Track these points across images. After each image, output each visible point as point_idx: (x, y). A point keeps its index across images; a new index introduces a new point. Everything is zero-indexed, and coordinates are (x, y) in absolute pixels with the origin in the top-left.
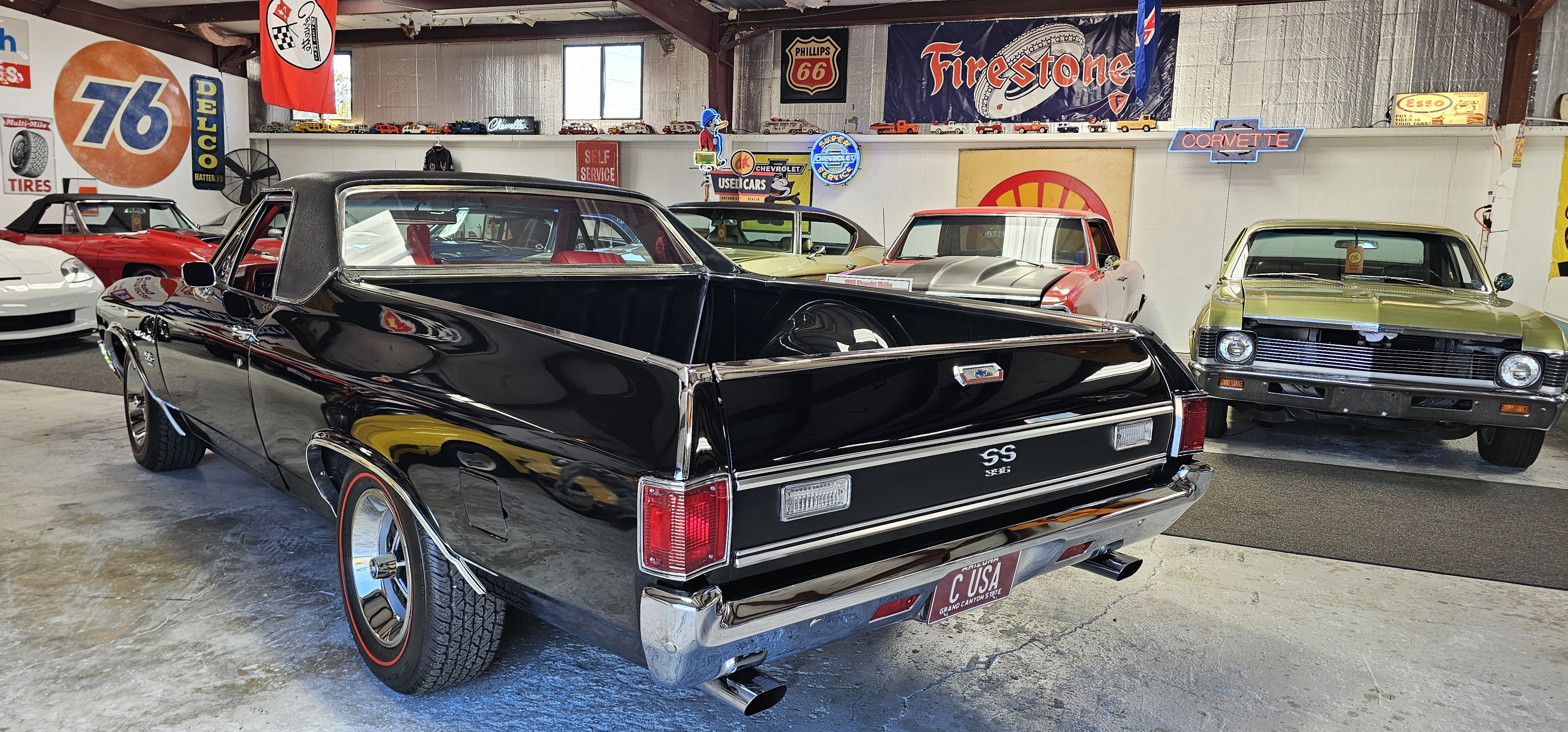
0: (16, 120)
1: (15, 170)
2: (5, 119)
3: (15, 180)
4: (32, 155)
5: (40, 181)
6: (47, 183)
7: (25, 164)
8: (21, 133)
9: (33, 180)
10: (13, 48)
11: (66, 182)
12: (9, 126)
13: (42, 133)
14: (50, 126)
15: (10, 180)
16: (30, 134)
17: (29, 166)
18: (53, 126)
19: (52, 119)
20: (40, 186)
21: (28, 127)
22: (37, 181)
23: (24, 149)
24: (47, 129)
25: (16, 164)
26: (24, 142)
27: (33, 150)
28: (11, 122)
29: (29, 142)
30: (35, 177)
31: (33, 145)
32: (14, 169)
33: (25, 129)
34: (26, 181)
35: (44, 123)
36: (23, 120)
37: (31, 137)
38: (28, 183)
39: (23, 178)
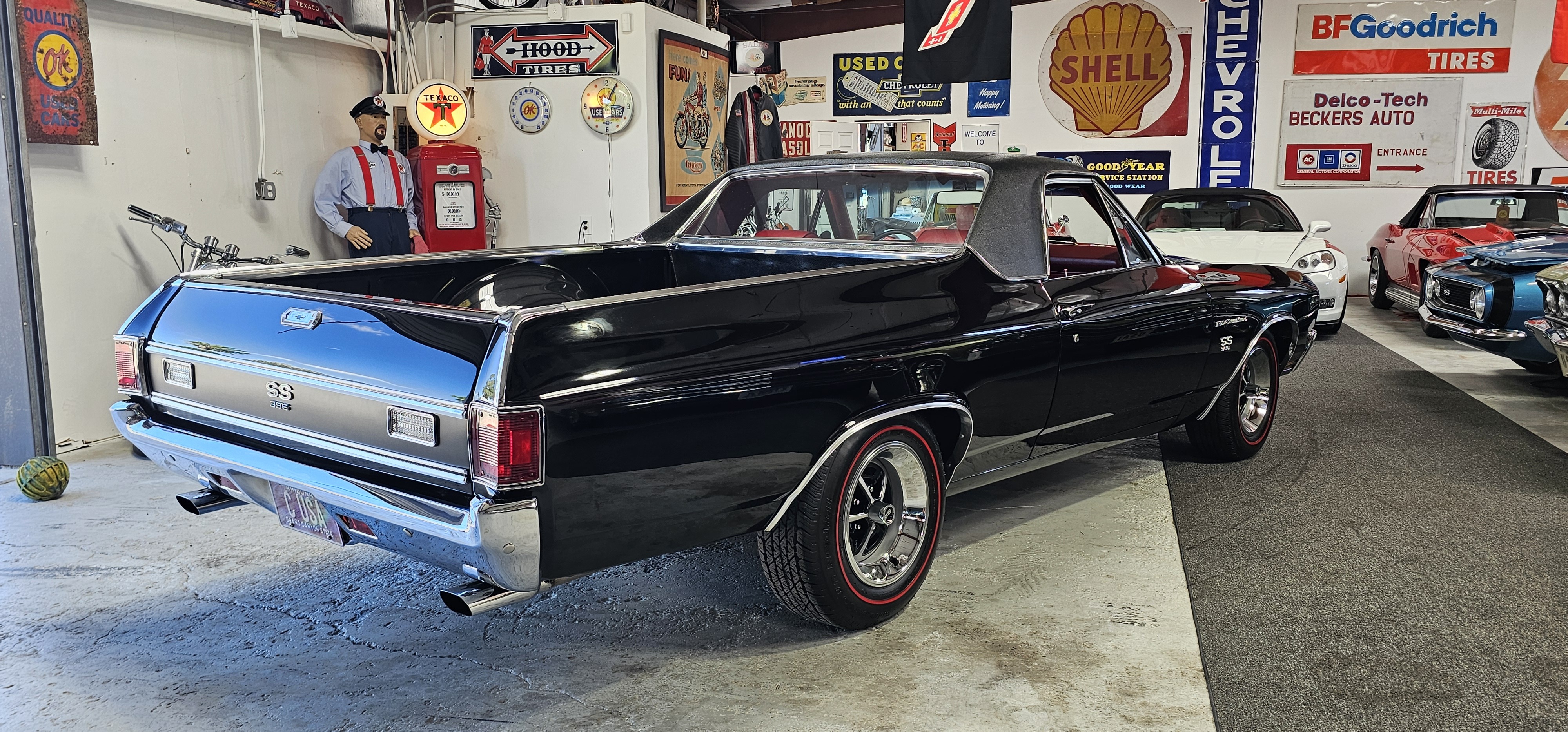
0: (1486, 108)
1: (1477, 162)
2: (1473, 108)
3: (1476, 172)
4: (1499, 145)
5: (1505, 172)
6: (1512, 175)
7: (1488, 155)
8: (1490, 122)
9: (1496, 171)
10: (1493, 32)
11: (1536, 172)
12: (1478, 115)
13: (1515, 119)
14: (1525, 112)
15: (1468, 172)
16: (1500, 122)
17: (1493, 156)
18: (1531, 113)
19: (1529, 103)
20: (1504, 177)
21: (1499, 114)
22: (1500, 173)
23: (1490, 139)
24: (1522, 115)
25: (1478, 155)
26: (1491, 131)
27: (1501, 138)
28: (1480, 111)
29: (1497, 131)
30: (1499, 168)
31: (1502, 133)
32: (1474, 160)
33: (1495, 117)
34: (1487, 173)
35: (1518, 108)
36: (1493, 107)
37: (1501, 124)
38: (1490, 175)
39: (1484, 170)
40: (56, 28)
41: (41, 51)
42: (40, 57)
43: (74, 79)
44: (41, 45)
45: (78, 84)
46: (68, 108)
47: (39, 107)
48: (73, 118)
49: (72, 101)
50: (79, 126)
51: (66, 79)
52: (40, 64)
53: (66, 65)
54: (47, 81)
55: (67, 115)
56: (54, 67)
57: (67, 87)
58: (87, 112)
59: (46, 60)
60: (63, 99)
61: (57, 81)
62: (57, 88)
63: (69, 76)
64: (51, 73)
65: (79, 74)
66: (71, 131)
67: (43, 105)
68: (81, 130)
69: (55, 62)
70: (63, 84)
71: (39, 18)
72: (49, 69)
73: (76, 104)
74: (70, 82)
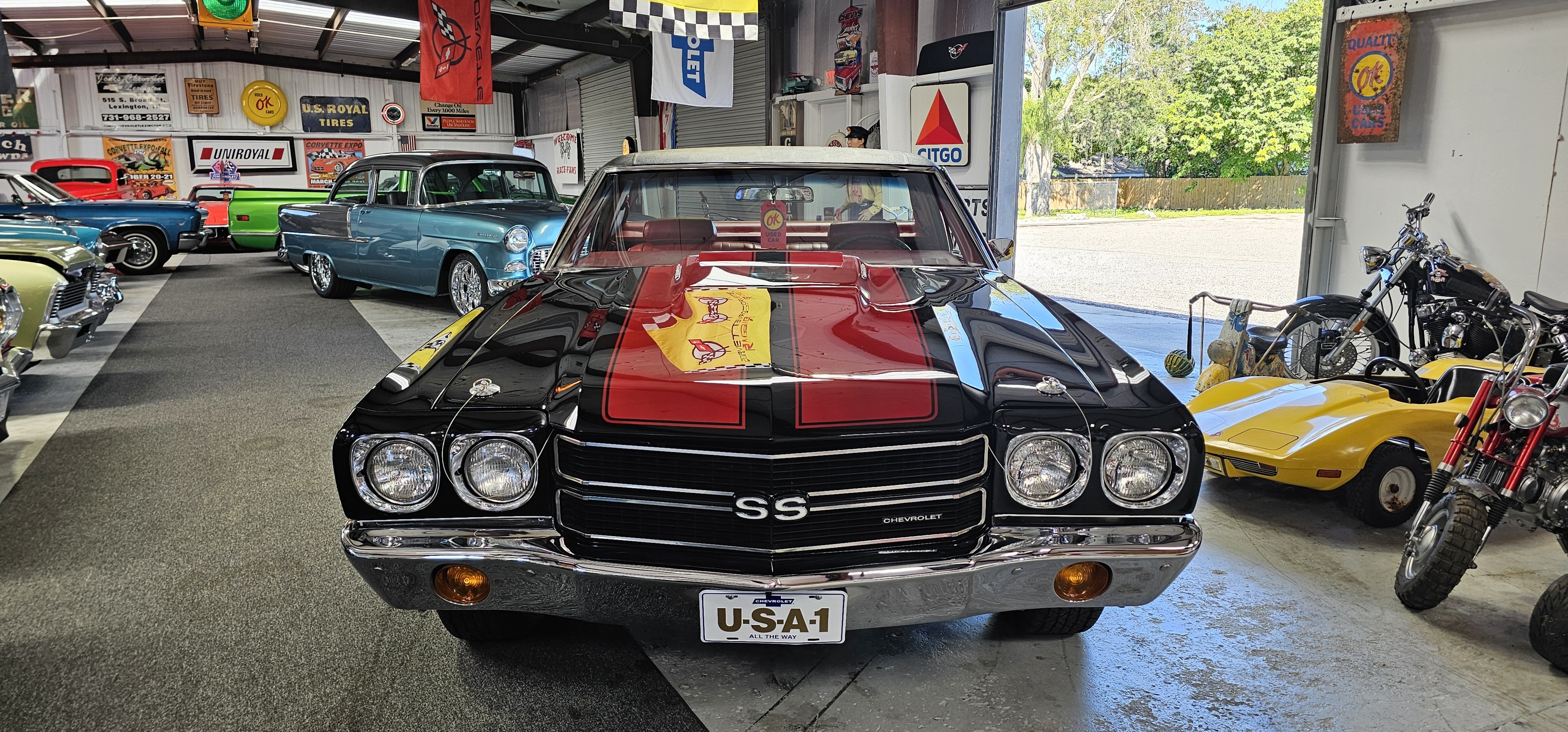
40: (1375, 49)
41: (1357, 71)
42: (1355, 76)
43: (1383, 89)
44: (1357, 67)
45: (1387, 92)
46: (1376, 113)
47: (1351, 115)
48: (1379, 121)
49: (1381, 107)
50: (1384, 127)
51: (1375, 89)
52: (1355, 82)
53: (1377, 77)
54: (1359, 95)
55: (1373, 119)
56: (1366, 82)
57: (1377, 95)
58: (1392, 114)
59: (1360, 77)
60: (1372, 107)
61: (1368, 92)
62: (1368, 98)
63: (1379, 86)
64: (1364, 87)
65: (1389, 83)
66: (1377, 132)
67: (1355, 114)
68: (1386, 130)
69: (1368, 77)
70: (1373, 94)
71: (1361, 44)
72: (1362, 84)
73: (1383, 108)
74: (1379, 91)
